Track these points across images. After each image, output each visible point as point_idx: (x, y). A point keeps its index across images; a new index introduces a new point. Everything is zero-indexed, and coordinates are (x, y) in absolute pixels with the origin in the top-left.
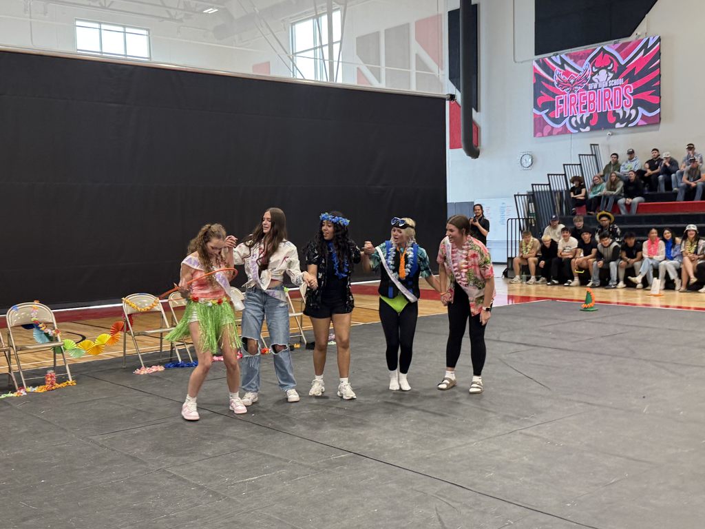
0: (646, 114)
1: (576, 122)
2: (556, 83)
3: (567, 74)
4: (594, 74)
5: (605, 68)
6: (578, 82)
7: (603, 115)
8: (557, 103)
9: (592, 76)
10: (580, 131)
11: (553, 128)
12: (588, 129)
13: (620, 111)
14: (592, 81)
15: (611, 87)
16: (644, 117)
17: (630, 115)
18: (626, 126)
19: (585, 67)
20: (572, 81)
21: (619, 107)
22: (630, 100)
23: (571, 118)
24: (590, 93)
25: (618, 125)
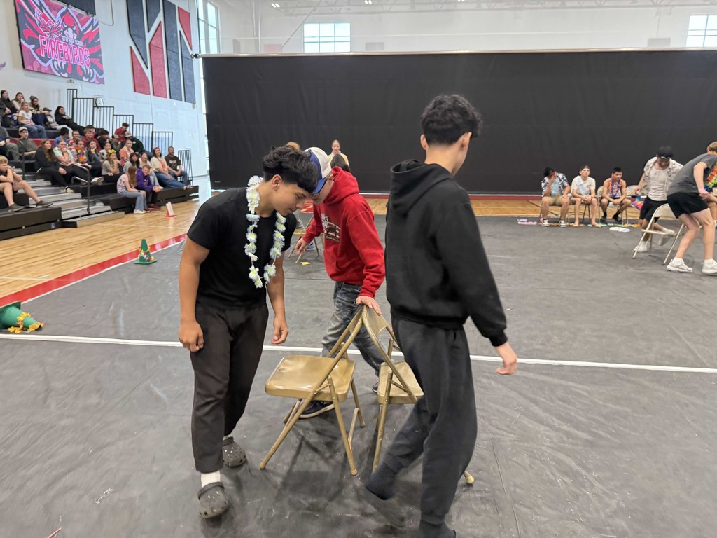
0: (98, 76)
1: (57, 65)
2: (38, 22)
3: (44, 16)
4: (65, 29)
5: (72, 28)
6: (55, 30)
7: (74, 66)
8: (41, 43)
9: (64, 30)
10: (61, 76)
11: (41, 65)
12: (66, 75)
13: (83, 67)
14: (63, 34)
15: (77, 46)
16: (97, 77)
17: (90, 73)
18: (89, 81)
19: (58, 18)
20: (50, 27)
21: (83, 64)
22: (88, 61)
23: (53, 60)
24: (64, 44)
25: (84, 79)
